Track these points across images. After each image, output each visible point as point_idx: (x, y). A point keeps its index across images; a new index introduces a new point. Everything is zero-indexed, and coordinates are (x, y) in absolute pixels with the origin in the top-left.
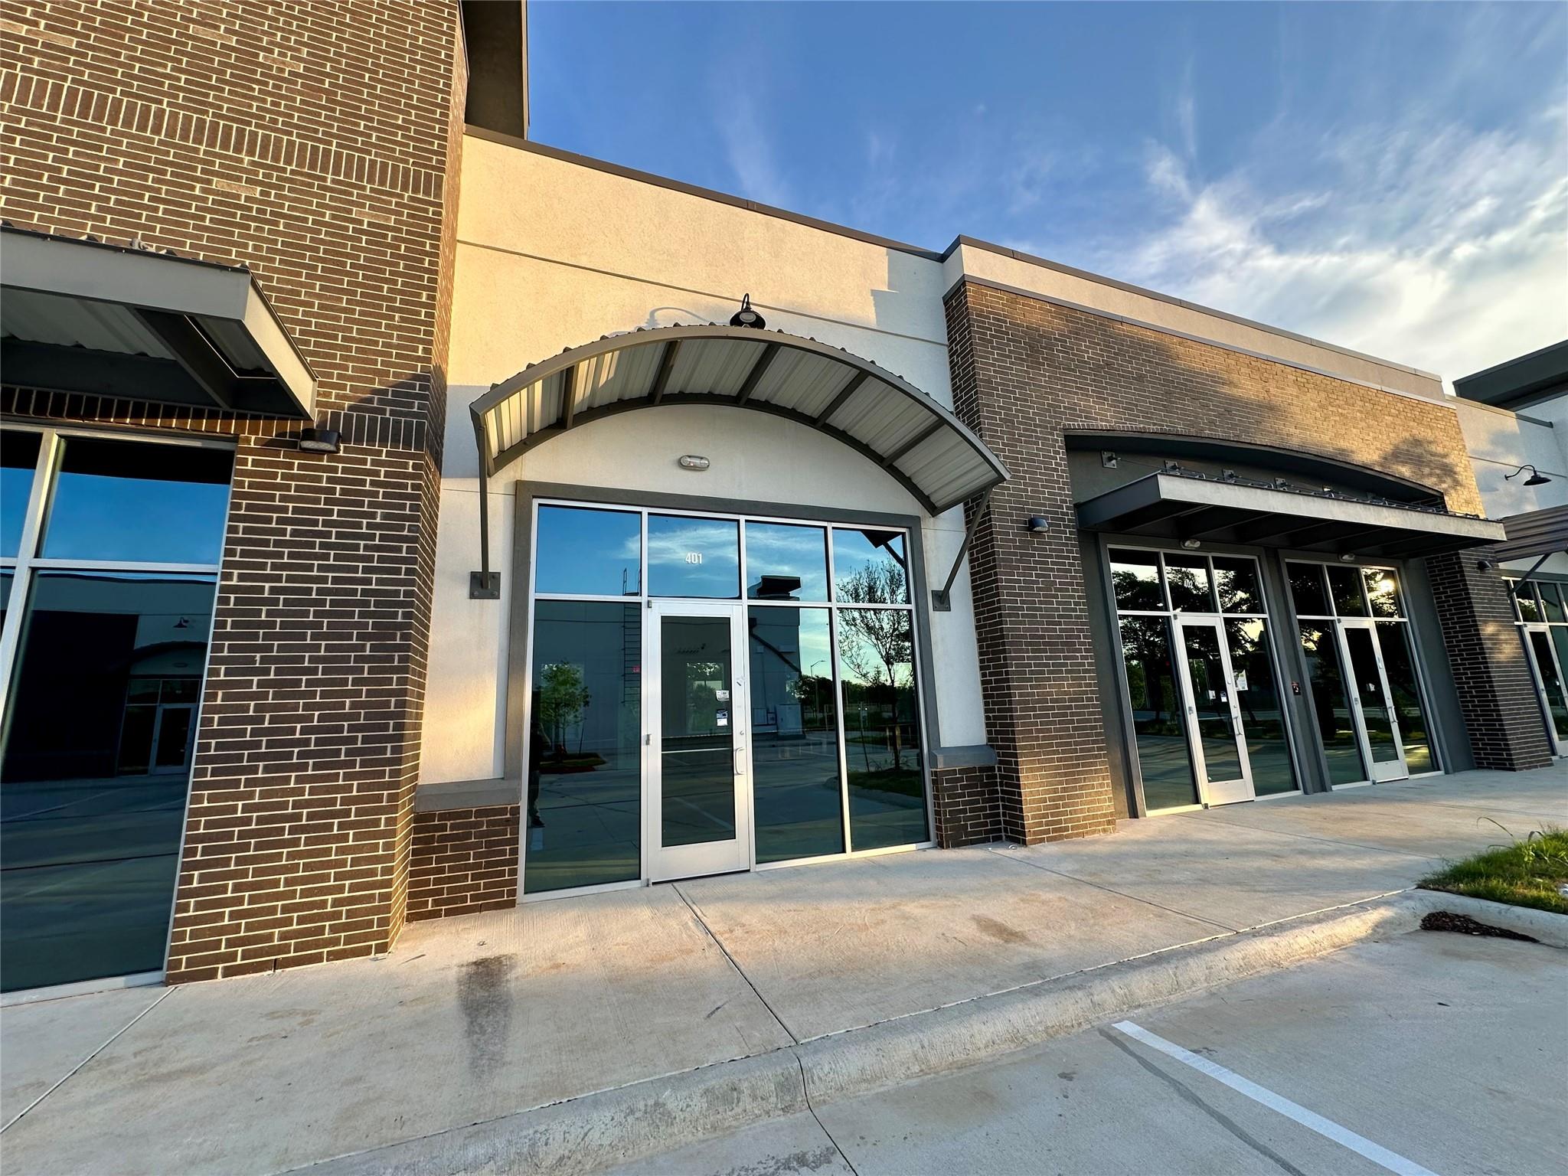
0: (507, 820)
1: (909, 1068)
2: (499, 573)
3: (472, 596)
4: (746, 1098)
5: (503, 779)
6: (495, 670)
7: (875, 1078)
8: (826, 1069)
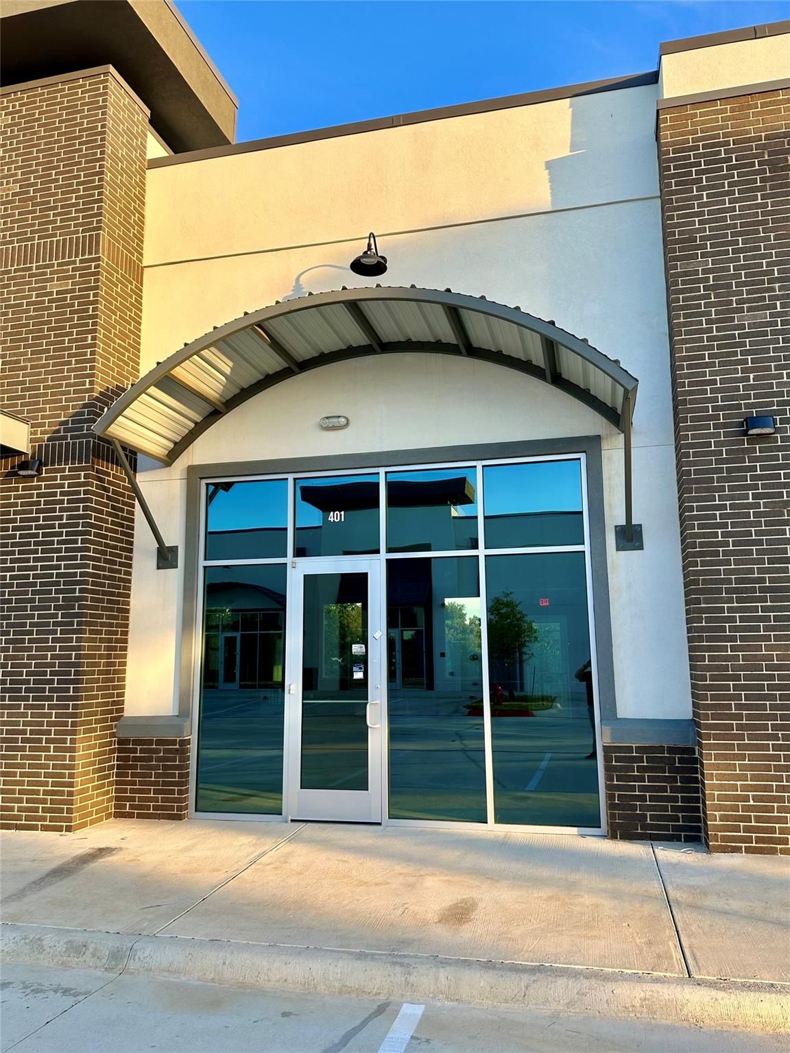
0: (177, 750)
1: (205, 974)
2: (177, 546)
3: (158, 568)
4: (88, 954)
5: (178, 716)
6: (175, 627)
7: (176, 972)
8: (147, 954)
